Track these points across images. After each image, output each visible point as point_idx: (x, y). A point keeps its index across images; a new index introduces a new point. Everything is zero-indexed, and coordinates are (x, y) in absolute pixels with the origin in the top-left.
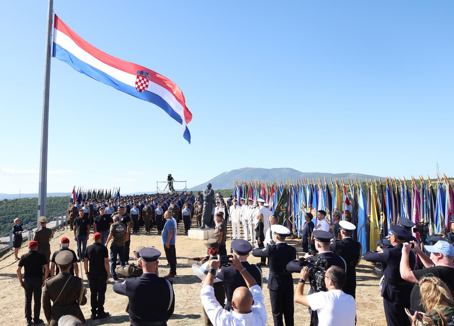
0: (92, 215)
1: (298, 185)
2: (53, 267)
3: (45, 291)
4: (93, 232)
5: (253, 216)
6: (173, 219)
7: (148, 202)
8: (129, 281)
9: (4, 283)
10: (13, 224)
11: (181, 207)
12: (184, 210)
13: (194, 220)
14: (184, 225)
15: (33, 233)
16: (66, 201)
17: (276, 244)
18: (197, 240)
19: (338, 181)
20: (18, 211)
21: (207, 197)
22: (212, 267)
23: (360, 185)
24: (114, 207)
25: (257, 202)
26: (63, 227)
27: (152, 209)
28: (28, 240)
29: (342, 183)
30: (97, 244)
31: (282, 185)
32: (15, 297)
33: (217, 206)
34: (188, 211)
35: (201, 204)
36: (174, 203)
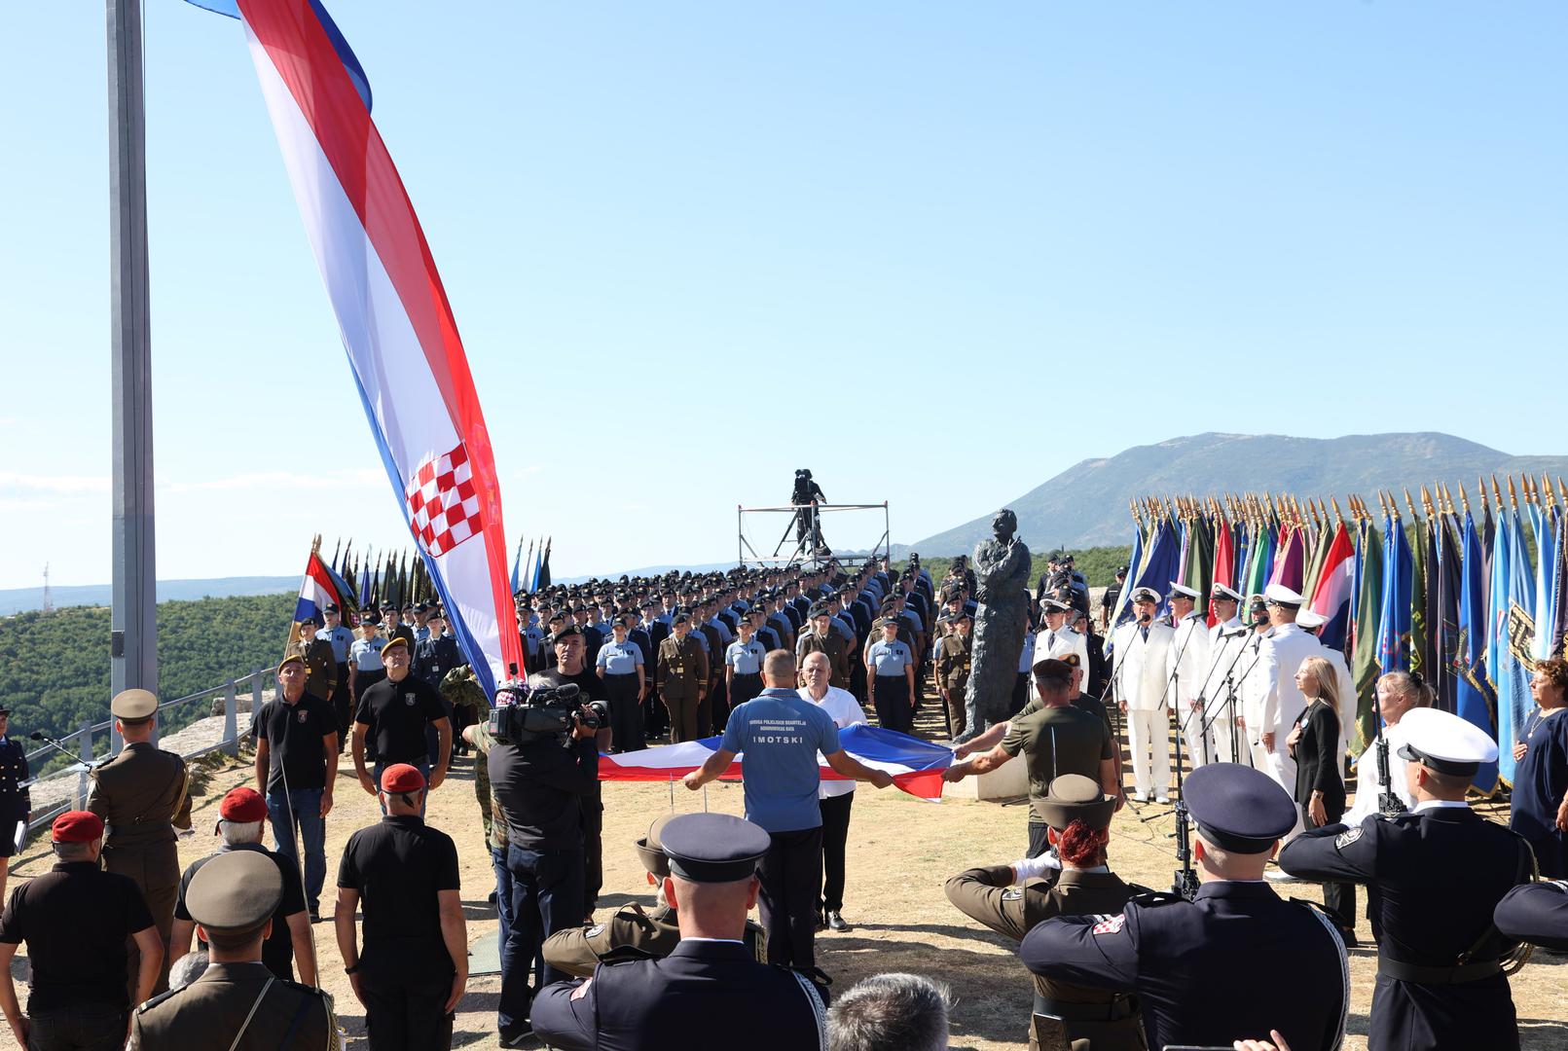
1: (1486, 510)
5: (1237, 676)
8: (609, 981)
12: (878, 649)
17: (1414, 812)
20: (38, 673)
21: (990, 581)
31: (1394, 517)
34: (900, 653)
35: (964, 617)
36: (826, 614)
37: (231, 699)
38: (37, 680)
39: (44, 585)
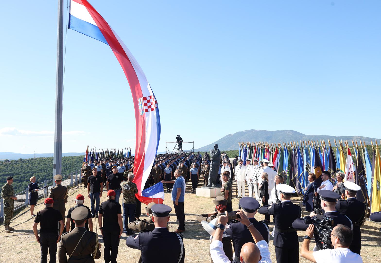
0: (105, 174)
1: (302, 146)
2: (68, 223)
3: (61, 245)
4: (106, 189)
6: (182, 177)
7: (158, 161)
8: (142, 235)
9: (20, 239)
10: (28, 183)
11: (189, 166)
12: (192, 169)
13: (201, 178)
14: (192, 184)
15: (49, 191)
16: (79, 160)
17: (281, 203)
18: (204, 197)
19: (342, 143)
20: (33, 170)
21: (213, 157)
22: (220, 222)
23: (365, 148)
24: (125, 166)
25: (262, 163)
26: (77, 185)
27: (161, 169)
28: (43, 197)
29: (346, 145)
30: (111, 200)
31: (286, 147)
32: (31, 252)
33: (223, 166)
34: (196, 170)
35: (208, 164)
36: (183, 163)
37: (72, 176)
38: (32, 171)
39: (34, 153)
